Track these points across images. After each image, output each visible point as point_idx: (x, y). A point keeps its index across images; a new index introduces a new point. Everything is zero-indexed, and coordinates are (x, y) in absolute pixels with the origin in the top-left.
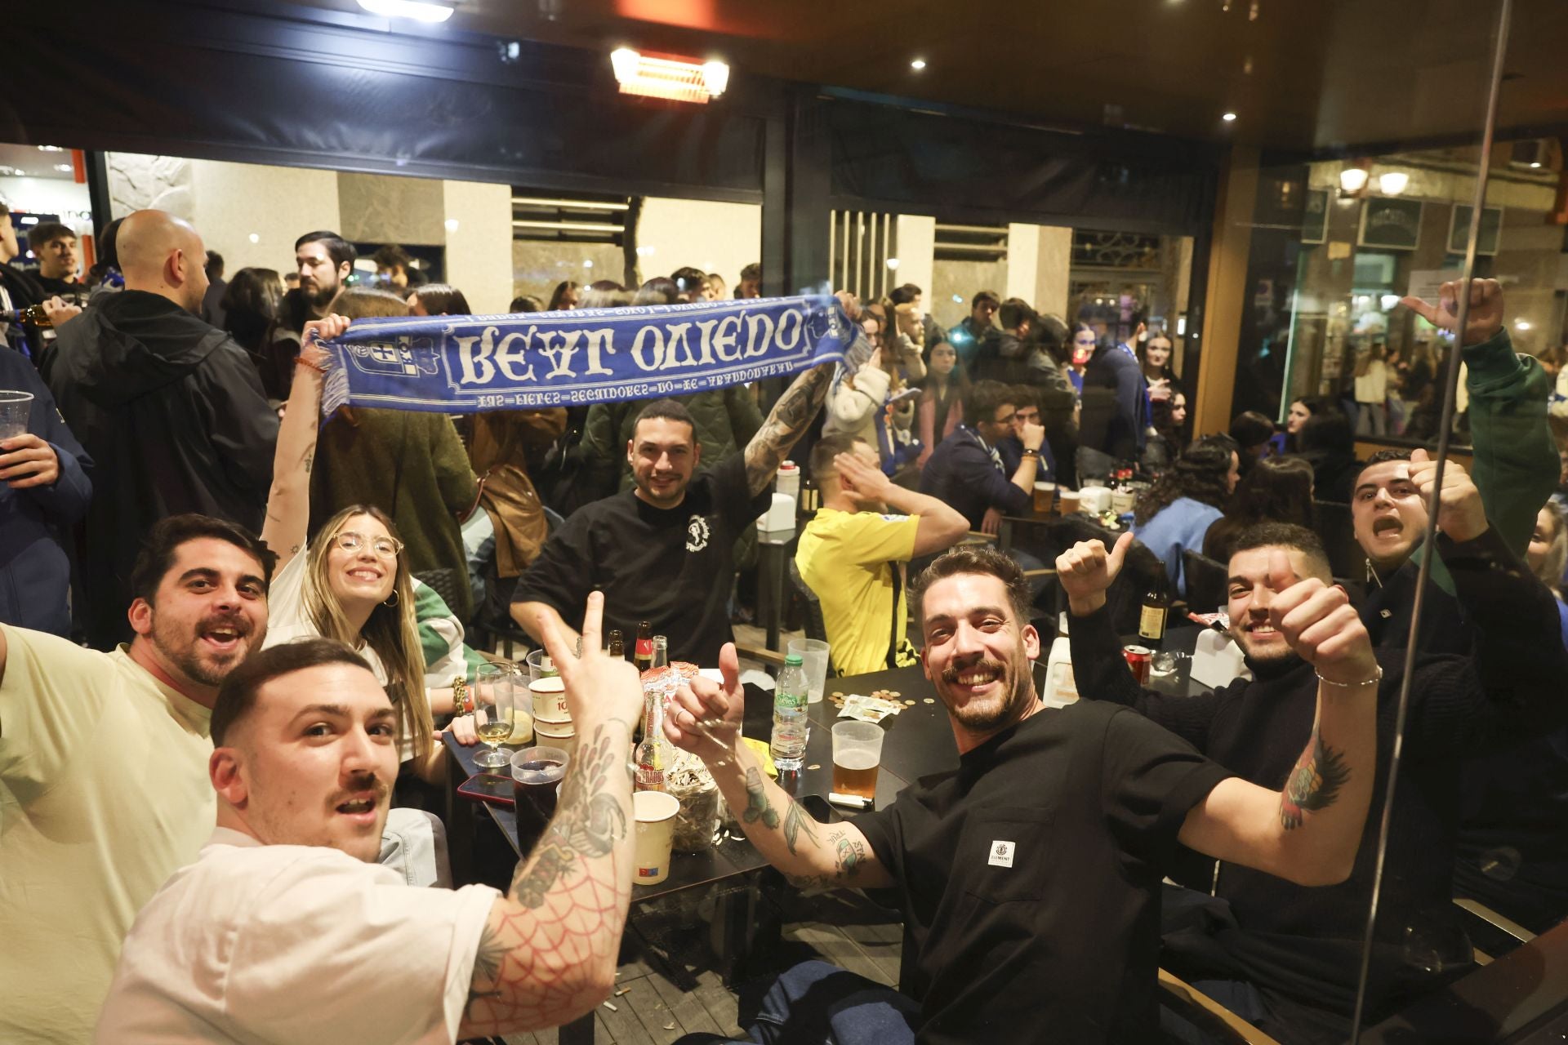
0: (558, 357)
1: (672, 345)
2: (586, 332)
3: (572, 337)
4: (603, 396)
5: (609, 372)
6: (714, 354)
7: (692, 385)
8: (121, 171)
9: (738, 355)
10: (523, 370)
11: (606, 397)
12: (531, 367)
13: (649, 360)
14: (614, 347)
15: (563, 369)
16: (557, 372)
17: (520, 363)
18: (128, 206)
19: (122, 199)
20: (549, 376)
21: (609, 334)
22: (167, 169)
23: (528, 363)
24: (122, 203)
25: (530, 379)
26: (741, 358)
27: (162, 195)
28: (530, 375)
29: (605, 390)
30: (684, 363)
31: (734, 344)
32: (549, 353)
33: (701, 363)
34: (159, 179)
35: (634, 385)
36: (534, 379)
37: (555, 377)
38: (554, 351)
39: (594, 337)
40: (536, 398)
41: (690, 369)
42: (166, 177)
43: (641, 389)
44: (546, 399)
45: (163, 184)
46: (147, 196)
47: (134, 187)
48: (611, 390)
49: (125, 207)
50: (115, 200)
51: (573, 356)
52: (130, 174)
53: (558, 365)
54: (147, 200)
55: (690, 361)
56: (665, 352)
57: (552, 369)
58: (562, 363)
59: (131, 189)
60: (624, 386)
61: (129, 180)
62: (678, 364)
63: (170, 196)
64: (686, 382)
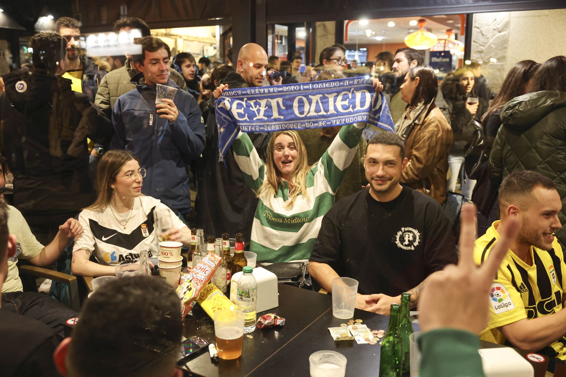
0: (259, 111)
1: (314, 105)
2: (269, 100)
3: (263, 102)
4: (279, 128)
5: (282, 117)
6: (336, 109)
7: (323, 124)
8: (478, 28)
9: (351, 109)
10: (243, 116)
11: (280, 128)
12: (246, 115)
13: (302, 113)
14: (284, 106)
15: (261, 116)
16: (258, 117)
17: (242, 113)
18: (479, 44)
19: (477, 41)
20: (255, 119)
21: (280, 100)
22: (499, 24)
23: (245, 113)
24: (477, 43)
25: (246, 120)
26: (352, 111)
27: (494, 38)
28: (246, 118)
29: (280, 126)
30: (319, 114)
31: (347, 104)
32: (255, 109)
33: (329, 113)
34: (495, 29)
35: (294, 123)
36: (248, 120)
37: (257, 120)
38: (257, 109)
39: (273, 102)
40: (248, 128)
41: (323, 116)
42: (498, 29)
43: (297, 126)
44: (253, 129)
45: (496, 32)
46: (488, 38)
47: (483, 35)
48: (283, 125)
49: (477, 44)
50: (474, 42)
51: (265, 111)
52: (482, 29)
53: (259, 115)
54: (488, 40)
55: (323, 113)
56: (310, 108)
57: (256, 116)
58: (260, 113)
59: (481, 35)
60: (289, 124)
61: (481, 32)
62: (316, 114)
63: (498, 37)
64: (320, 122)
